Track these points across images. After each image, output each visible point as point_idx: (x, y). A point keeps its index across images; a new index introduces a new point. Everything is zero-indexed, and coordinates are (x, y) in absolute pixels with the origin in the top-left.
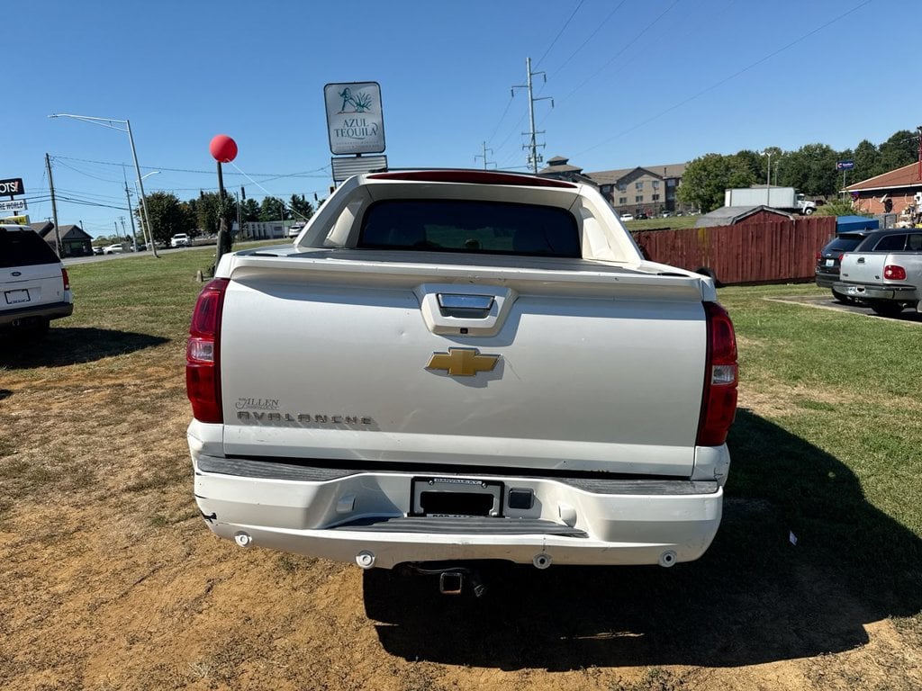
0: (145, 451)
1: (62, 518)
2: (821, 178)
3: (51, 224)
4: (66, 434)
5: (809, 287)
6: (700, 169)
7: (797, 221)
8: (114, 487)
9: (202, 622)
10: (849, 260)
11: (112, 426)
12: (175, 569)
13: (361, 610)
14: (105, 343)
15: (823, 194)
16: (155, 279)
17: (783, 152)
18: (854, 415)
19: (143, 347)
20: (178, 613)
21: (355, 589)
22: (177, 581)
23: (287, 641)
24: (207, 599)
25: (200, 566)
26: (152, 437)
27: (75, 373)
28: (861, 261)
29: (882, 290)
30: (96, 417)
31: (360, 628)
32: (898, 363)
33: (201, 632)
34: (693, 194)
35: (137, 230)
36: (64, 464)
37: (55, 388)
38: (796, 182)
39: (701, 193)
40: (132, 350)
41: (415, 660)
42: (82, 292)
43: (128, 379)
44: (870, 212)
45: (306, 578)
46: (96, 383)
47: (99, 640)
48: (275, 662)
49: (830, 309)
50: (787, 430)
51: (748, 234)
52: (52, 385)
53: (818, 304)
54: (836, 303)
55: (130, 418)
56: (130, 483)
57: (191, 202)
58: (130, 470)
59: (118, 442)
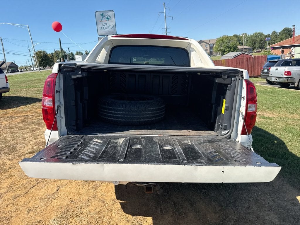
0: (35, 139)
1: (4, 164)
2: (260, 43)
3: (4, 61)
4: (7, 133)
5: (258, 79)
6: (221, 41)
7: (254, 57)
8: (23, 152)
9: (55, 203)
10: (273, 69)
11: (23, 130)
12: (45, 183)
13: (114, 196)
14: (22, 101)
15: (260, 49)
16: (39, 79)
17: (248, 35)
18: (279, 121)
19: (35, 102)
20: (46, 200)
21: (112, 188)
22: (46, 187)
23: (87, 209)
24: (57, 194)
25: (55, 181)
26: (37, 134)
27: (11, 112)
28: (277, 69)
29: (284, 79)
30: (18, 127)
31: (114, 203)
32: (291, 103)
33: (55, 207)
34: (219, 49)
35: (34, 63)
36: (6, 144)
37: (4, 117)
38: (252, 45)
39: (221, 49)
40: (31, 103)
41: (135, 216)
42: (14, 84)
43: (30, 114)
44: (277, 54)
45: (93, 185)
46: (18, 115)
47: (16, 211)
48: (83, 218)
49: (266, 86)
50: (258, 126)
51: (238, 61)
52: (3, 116)
53: (261, 84)
54: (267, 84)
55: (30, 127)
56: (29, 151)
57: (51, 53)
58: (29, 146)
59: (25, 136)
